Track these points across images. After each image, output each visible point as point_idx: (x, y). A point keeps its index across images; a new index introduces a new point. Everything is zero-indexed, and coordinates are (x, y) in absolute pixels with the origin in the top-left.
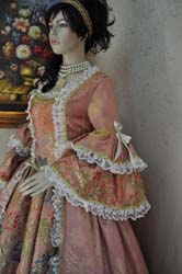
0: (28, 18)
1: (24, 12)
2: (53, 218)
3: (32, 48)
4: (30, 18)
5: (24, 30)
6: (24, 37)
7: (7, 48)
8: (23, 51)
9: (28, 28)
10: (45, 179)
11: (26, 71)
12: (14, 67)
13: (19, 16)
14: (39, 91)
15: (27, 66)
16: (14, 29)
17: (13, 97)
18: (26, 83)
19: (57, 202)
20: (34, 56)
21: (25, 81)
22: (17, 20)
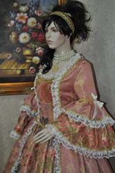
0: (26, 12)
1: (23, 9)
2: (55, 157)
3: (31, 35)
4: (27, 12)
5: (24, 22)
6: (24, 27)
7: (13, 36)
8: (24, 38)
9: (27, 20)
10: (49, 132)
11: (27, 52)
12: (18, 50)
13: (19, 12)
14: (40, 73)
15: (28, 48)
16: (17, 22)
17: (18, 72)
18: (28, 61)
19: (57, 147)
20: (33, 40)
21: (26, 59)
22: (18, 15)
